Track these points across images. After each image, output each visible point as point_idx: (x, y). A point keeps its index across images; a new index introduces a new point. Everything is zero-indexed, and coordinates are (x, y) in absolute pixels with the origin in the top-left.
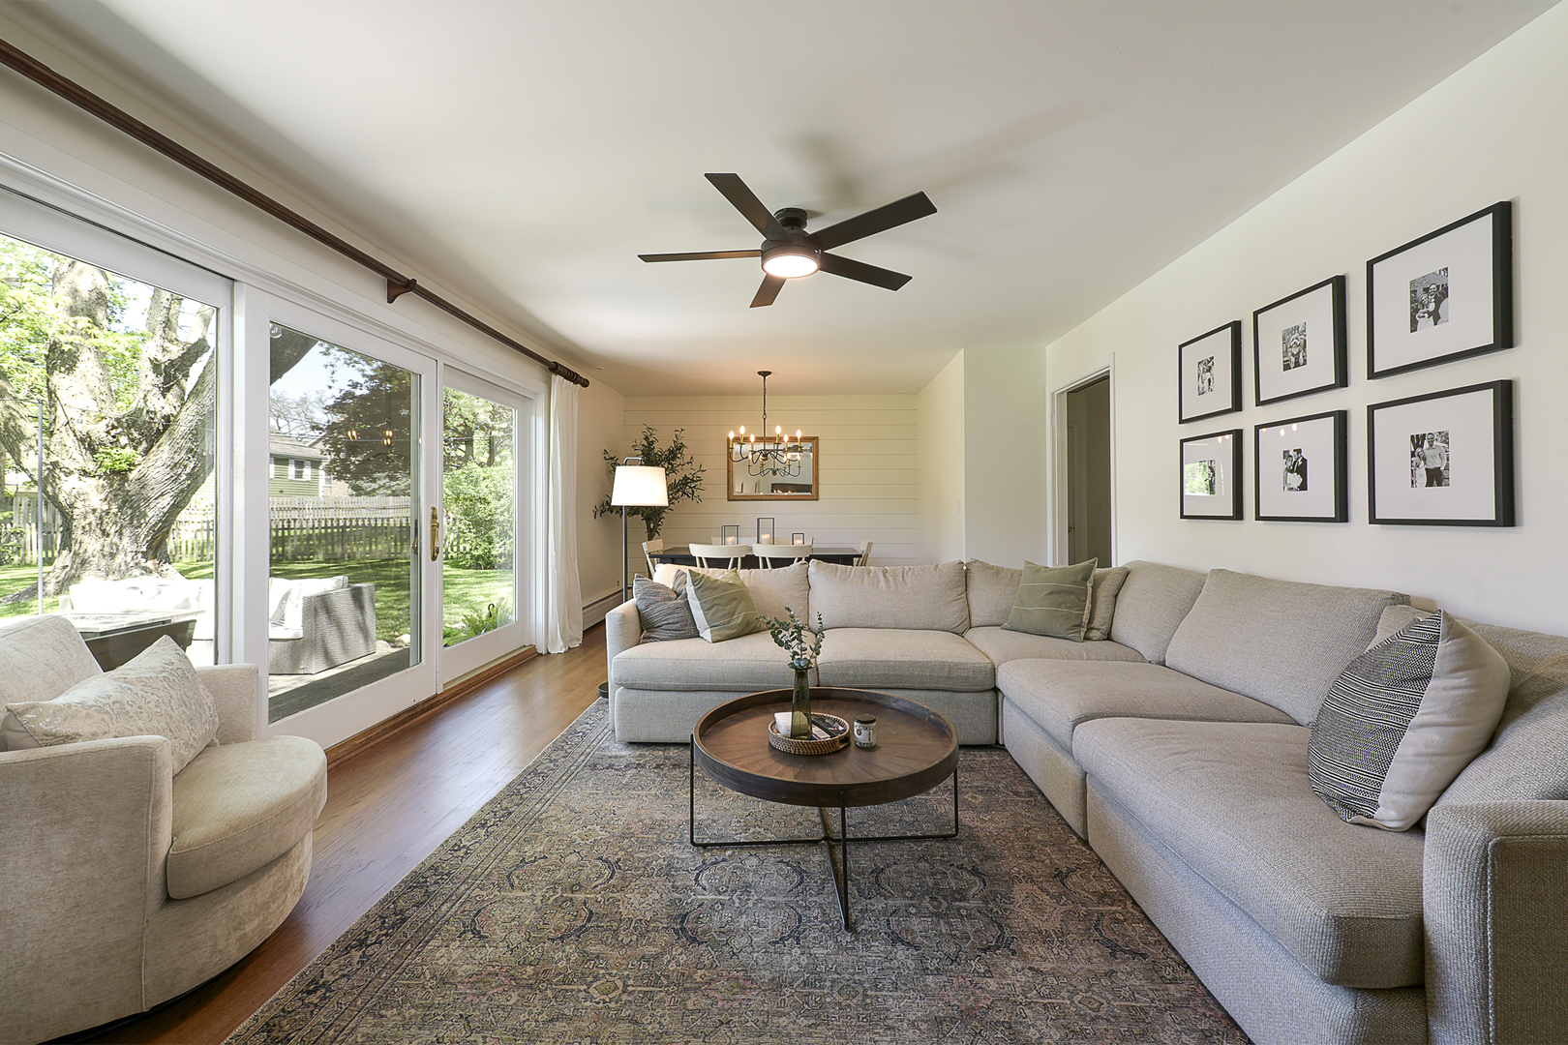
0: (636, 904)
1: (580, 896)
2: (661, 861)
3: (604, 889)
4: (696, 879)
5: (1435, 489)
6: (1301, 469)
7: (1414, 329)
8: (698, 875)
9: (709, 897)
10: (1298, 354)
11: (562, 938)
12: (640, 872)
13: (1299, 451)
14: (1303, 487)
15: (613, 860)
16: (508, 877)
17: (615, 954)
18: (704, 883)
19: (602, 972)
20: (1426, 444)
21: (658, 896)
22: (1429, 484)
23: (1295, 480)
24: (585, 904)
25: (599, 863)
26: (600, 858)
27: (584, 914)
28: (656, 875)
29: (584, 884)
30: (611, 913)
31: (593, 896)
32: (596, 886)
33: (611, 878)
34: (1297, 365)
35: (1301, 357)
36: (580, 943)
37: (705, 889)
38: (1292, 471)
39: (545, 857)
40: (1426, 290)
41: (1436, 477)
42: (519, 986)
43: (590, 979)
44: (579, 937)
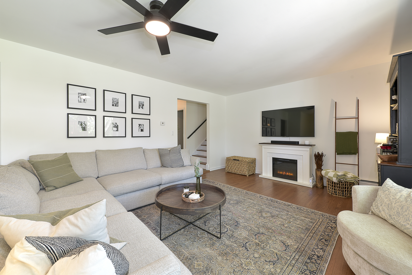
0: (244, 233)
1: (257, 241)
2: (231, 240)
3: (250, 240)
4: (227, 231)
5: (142, 132)
6: (117, 127)
7: (139, 108)
8: (225, 232)
9: (228, 227)
10: (116, 104)
11: (263, 234)
12: (239, 240)
13: (116, 123)
14: (117, 130)
15: (244, 248)
16: (278, 259)
17: (252, 226)
18: (226, 230)
19: (256, 225)
20: (141, 126)
21: (238, 232)
22: (141, 131)
23: (115, 129)
24: (256, 239)
25: (249, 249)
26: (248, 250)
27: (257, 236)
28: (235, 237)
29: (255, 244)
30: (250, 234)
31: (253, 240)
32: (252, 242)
33: (247, 242)
34: (116, 106)
35: (117, 105)
36: (259, 231)
37: (227, 228)
38: (114, 127)
39: (266, 261)
40: (141, 104)
41: (142, 130)
42: (272, 229)
43: (258, 225)
44: (259, 232)
